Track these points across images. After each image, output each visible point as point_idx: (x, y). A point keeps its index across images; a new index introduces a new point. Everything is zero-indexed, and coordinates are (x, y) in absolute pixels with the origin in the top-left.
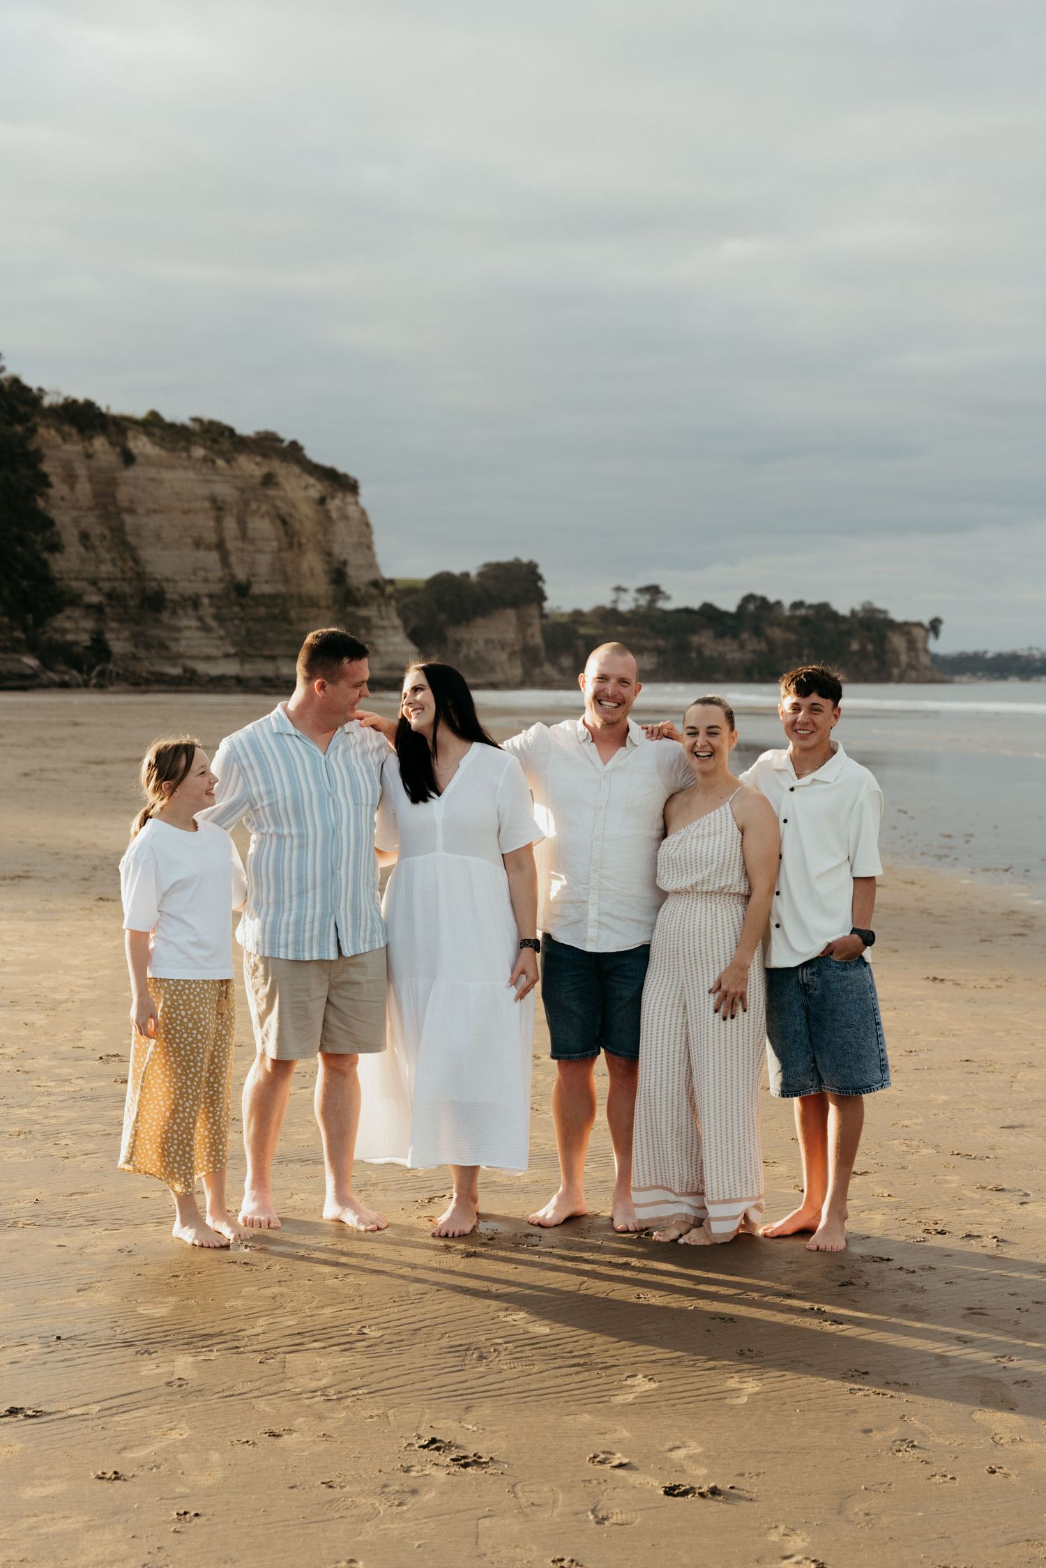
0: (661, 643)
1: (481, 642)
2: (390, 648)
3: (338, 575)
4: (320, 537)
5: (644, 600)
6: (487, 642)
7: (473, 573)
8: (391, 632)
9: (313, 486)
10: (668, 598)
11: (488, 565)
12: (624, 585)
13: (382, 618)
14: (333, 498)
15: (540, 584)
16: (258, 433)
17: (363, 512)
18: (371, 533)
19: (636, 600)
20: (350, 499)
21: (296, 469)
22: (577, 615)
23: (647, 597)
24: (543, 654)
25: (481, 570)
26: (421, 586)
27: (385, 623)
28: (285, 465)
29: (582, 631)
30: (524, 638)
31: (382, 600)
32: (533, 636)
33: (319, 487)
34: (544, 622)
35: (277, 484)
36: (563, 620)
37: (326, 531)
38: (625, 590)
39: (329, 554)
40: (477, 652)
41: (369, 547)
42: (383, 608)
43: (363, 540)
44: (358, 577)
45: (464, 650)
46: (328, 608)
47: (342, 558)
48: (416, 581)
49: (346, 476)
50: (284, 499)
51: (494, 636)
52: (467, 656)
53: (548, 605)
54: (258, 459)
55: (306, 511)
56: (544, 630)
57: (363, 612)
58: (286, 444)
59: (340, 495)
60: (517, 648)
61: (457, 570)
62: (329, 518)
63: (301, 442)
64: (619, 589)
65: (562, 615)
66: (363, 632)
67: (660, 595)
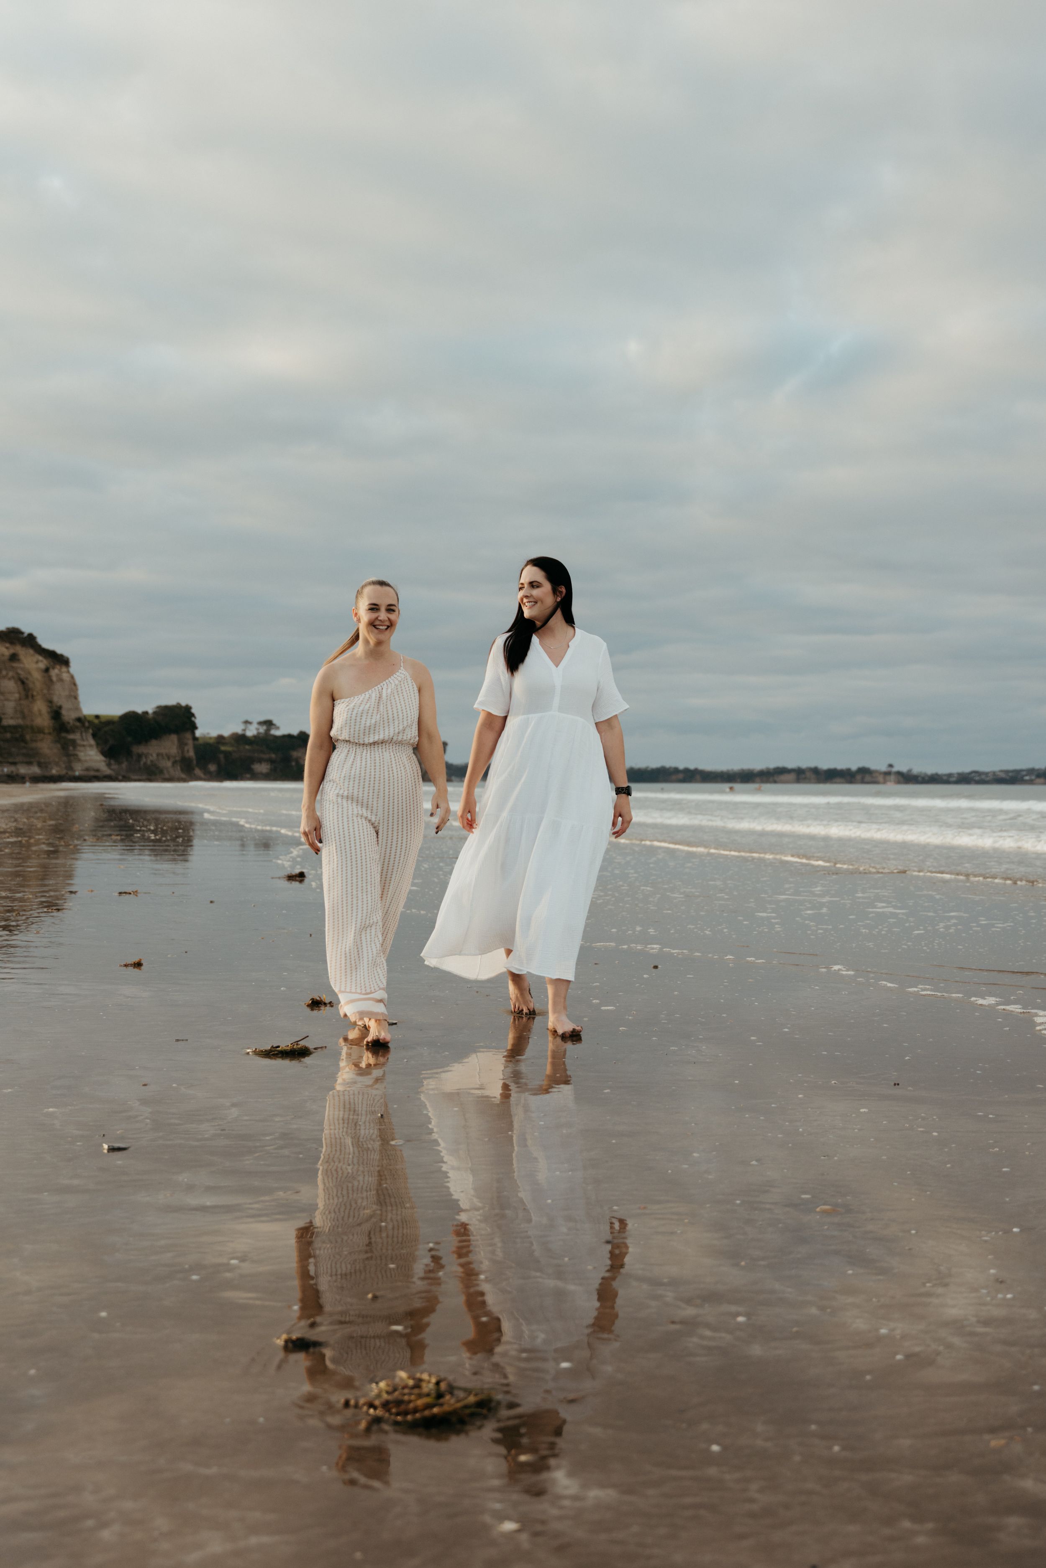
0: (273, 756)
1: (155, 755)
2: (88, 758)
3: (56, 714)
4: (45, 691)
5: (262, 729)
6: (158, 755)
7: (150, 711)
8: (88, 748)
9: (42, 661)
10: (278, 728)
11: (159, 707)
12: (250, 720)
13: (83, 740)
14: (53, 668)
15: (193, 719)
16: (8, 629)
17: (72, 677)
18: (77, 689)
19: (257, 729)
20: (64, 669)
21: (31, 651)
22: (220, 738)
23: (265, 727)
24: (195, 762)
25: (155, 710)
26: (116, 719)
27: (85, 743)
28: (24, 649)
29: (223, 748)
30: (183, 752)
31: (83, 730)
32: (188, 751)
33: (45, 661)
34: (196, 742)
35: (19, 660)
36: (212, 741)
37: (49, 688)
38: (250, 723)
39: (51, 702)
40: (152, 761)
41: (76, 698)
42: (84, 734)
43: (72, 694)
44: (68, 716)
45: (144, 760)
46: (50, 734)
47: (59, 704)
48: (113, 717)
49: (62, 656)
50: (23, 669)
51: (163, 751)
52: (145, 764)
53: (198, 733)
54: (8, 645)
55: (37, 676)
56: (197, 749)
57: (71, 736)
58: (26, 635)
59: (58, 667)
60: (178, 759)
61: (139, 710)
62: (51, 680)
63: (35, 634)
64: (247, 722)
65: (211, 738)
66: (71, 748)
67: (273, 727)
